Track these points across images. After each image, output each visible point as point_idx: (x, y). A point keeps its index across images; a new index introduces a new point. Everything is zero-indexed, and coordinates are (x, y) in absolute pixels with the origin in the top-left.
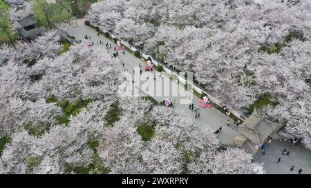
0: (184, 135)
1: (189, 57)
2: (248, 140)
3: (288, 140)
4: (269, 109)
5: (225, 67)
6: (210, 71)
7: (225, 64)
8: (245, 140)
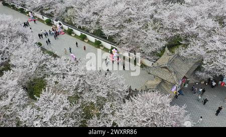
0: (83, 84)
1: (95, 13)
2: (163, 81)
3: (205, 83)
4: (181, 51)
5: (132, 16)
6: (116, 21)
7: (131, 14)
8: (159, 82)
